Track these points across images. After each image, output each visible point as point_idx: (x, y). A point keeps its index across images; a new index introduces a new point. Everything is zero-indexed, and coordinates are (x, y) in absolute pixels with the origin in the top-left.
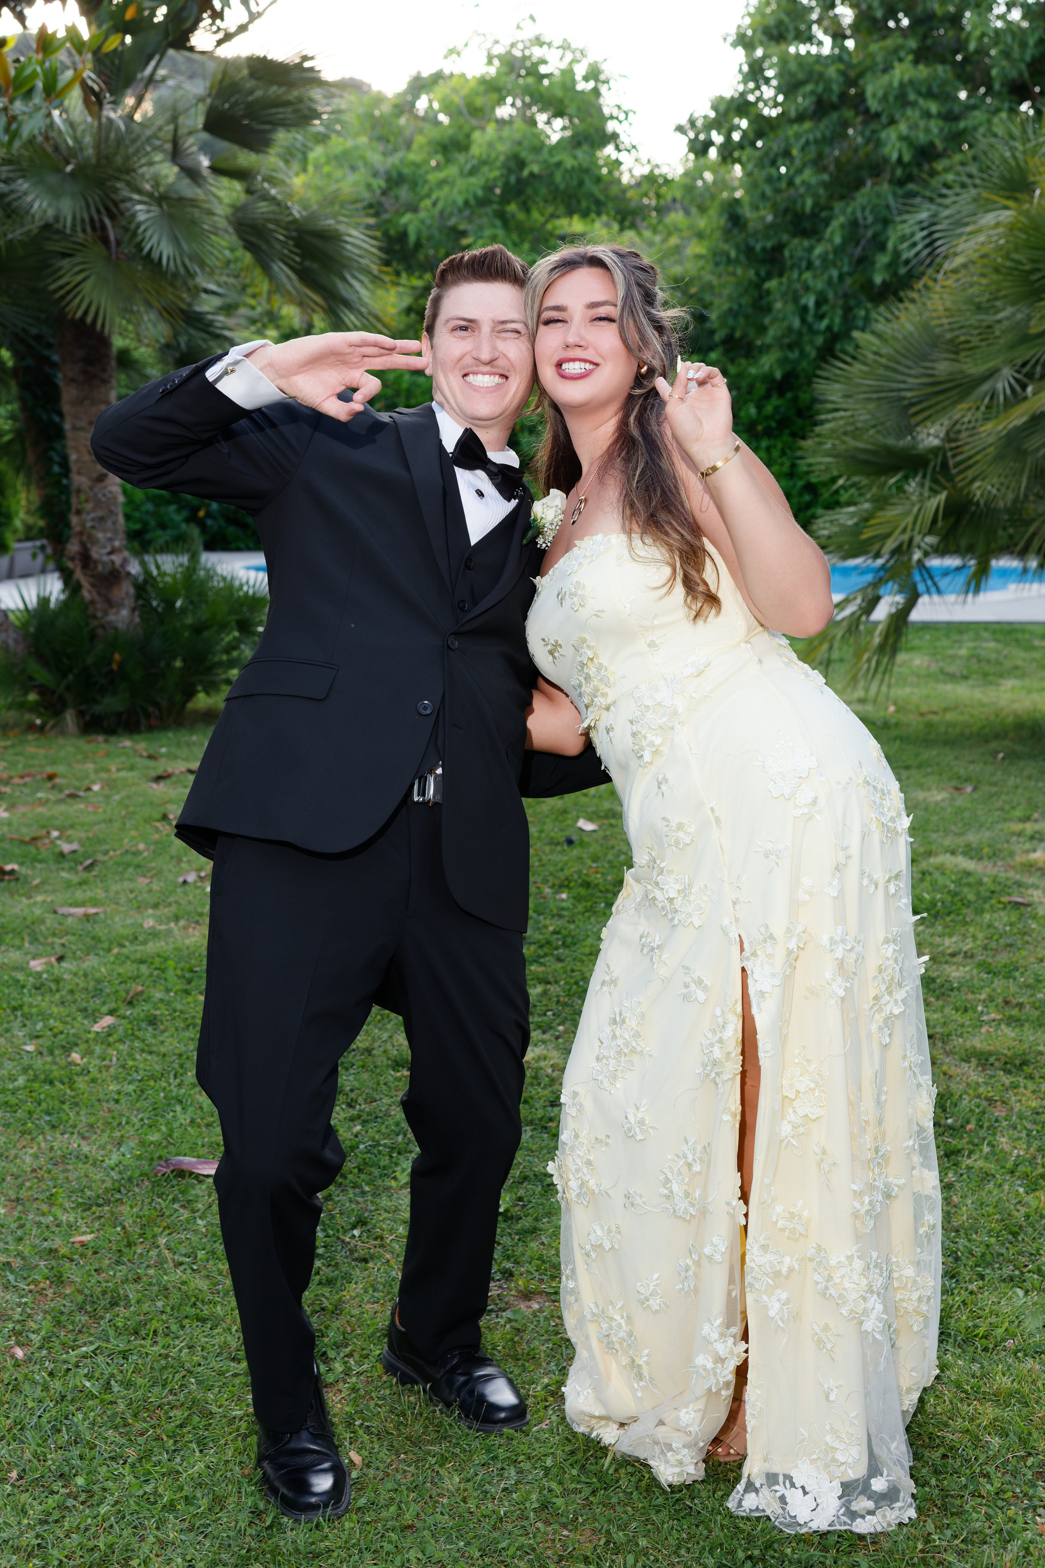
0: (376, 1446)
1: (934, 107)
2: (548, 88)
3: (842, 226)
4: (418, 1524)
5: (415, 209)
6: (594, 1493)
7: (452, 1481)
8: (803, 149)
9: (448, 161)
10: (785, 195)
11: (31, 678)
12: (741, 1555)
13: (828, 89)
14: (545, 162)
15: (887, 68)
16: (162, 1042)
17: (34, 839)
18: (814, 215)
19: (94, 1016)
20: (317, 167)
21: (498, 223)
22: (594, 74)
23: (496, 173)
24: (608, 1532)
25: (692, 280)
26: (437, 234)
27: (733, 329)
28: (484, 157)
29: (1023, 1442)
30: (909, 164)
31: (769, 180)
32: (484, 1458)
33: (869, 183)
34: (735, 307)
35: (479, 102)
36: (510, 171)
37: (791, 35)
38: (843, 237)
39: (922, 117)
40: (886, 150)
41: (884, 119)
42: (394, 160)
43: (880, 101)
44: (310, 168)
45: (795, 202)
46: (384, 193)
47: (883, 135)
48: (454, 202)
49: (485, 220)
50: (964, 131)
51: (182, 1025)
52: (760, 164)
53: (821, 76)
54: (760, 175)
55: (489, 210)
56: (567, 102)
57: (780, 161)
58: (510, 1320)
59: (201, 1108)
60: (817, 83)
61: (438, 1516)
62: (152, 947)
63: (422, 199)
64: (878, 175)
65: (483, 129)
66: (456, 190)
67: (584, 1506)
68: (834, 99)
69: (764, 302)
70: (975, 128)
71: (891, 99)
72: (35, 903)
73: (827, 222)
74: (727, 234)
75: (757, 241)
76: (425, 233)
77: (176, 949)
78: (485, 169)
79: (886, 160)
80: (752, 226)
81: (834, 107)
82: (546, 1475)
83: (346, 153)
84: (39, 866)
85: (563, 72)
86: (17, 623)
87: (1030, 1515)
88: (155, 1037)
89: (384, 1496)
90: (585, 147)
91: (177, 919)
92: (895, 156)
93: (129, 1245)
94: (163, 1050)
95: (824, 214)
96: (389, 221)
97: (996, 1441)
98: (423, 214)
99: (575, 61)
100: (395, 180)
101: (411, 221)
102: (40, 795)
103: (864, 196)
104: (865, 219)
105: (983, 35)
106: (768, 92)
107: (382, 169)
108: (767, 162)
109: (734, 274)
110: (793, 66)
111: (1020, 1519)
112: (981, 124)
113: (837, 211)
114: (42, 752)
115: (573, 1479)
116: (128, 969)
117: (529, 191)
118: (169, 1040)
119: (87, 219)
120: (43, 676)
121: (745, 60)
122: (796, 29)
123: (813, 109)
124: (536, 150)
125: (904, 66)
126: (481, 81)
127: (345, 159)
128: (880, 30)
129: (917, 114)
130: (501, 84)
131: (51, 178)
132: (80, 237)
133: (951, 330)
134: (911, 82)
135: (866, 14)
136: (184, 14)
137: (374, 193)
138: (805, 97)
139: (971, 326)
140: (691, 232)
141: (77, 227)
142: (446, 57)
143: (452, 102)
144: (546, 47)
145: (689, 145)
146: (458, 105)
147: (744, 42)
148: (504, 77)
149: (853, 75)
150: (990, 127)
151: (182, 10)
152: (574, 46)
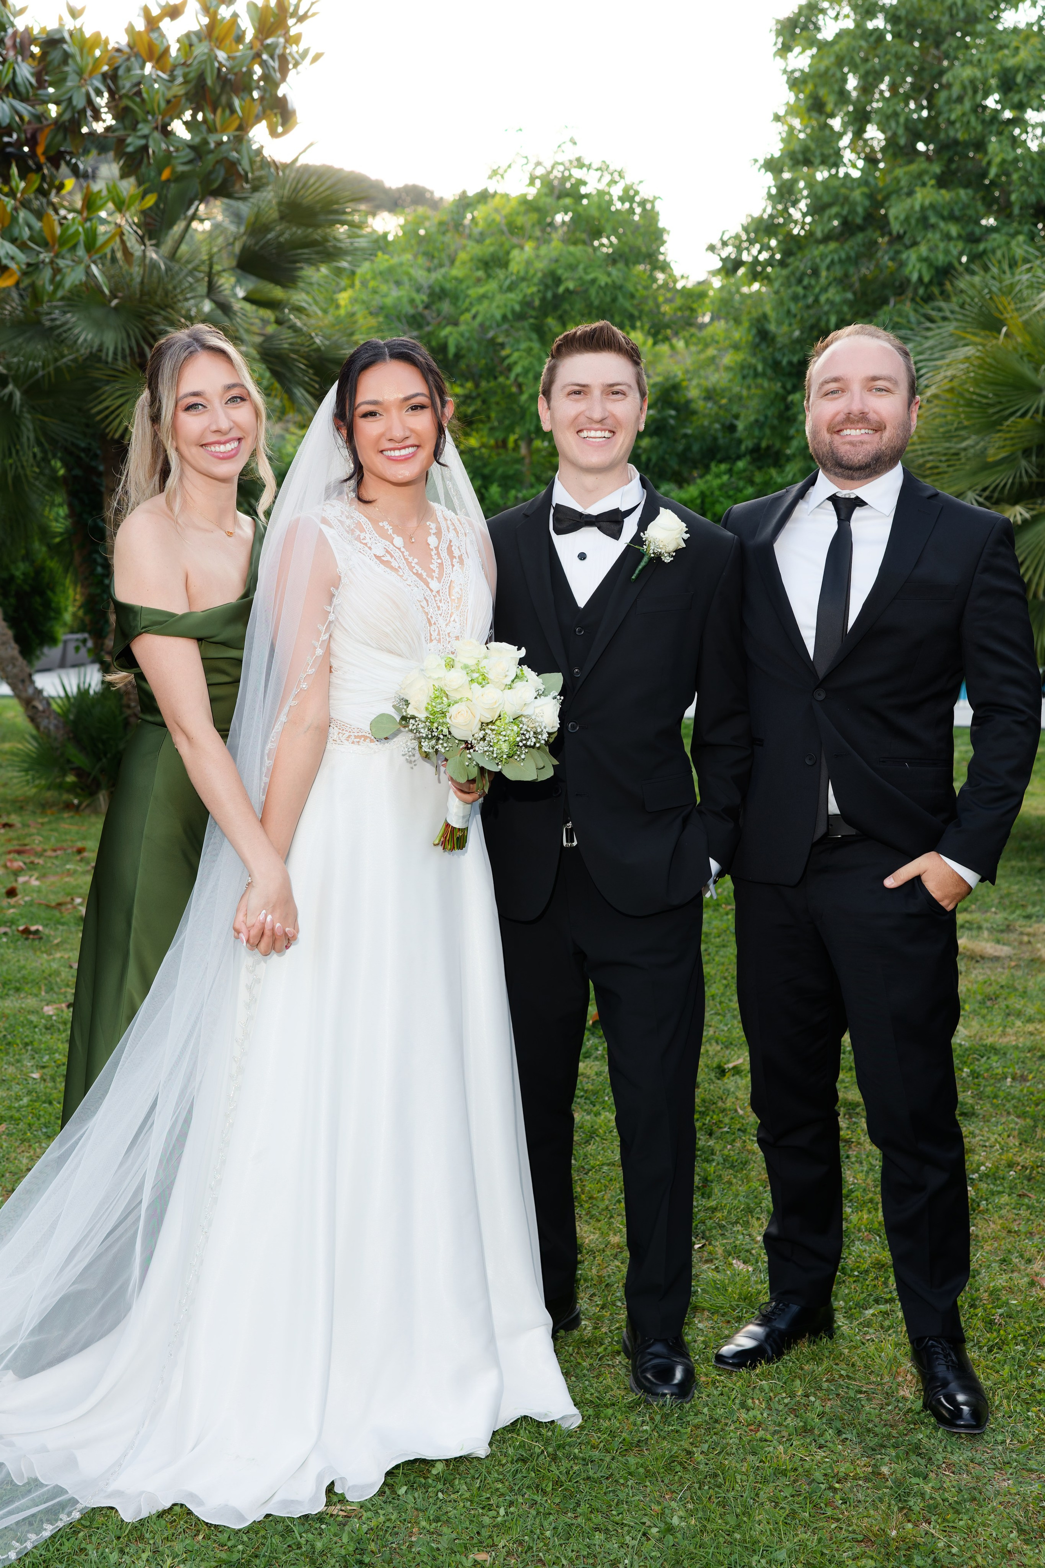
1: (954, 230)
2: (586, 208)
5: (456, 324)
8: (828, 268)
9: (489, 276)
11: (69, 761)
13: (852, 211)
14: (580, 278)
15: (910, 193)
17: (60, 904)
20: (364, 284)
21: (534, 336)
22: (628, 196)
23: (534, 289)
25: (723, 390)
26: (475, 346)
27: (761, 439)
28: (522, 273)
30: (931, 282)
31: (795, 298)
33: (891, 301)
34: (762, 418)
35: (520, 221)
36: (547, 287)
37: (817, 161)
39: (942, 240)
40: (907, 271)
41: (905, 240)
42: (437, 275)
43: (902, 224)
44: (357, 283)
45: (819, 320)
46: (427, 307)
47: (904, 256)
48: (493, 316)
49: (522, 333)
50: (984, 252)
52: (787, 283)
53: (846, 199)
54: (786, 294)
55: (526, 324)
56: (603, 222)
57: (806, 282)
60: (842, 205)
63: (462, 313)
64: (901, 294)
65: (522, 248)
66: (494, 305)
68: (859, 221)
69: (790, 413)
70: (993, 251)
71: (912, 221)
72: (54, 959)
74: (755, 348)
75: (784, 355)
76: (463, 344)
78: (524, 285)
79: (908, 280)
80: (781, 340)
81: (861, 229)
83: (391, 270)
84: (60, 927)
85: (601, 193)
86: (58, 710)
90: (621, 265)
92: (915, 277)
96: (430, 334)
98: (462, 328)
99: (613, 182)
100: (438, 294)
101: (451, 333)
102: (68, 867)
103: (886, 313)
105: (1002, 160)
106: (795, 214)
107: (425, 285)
108: (793, 280)
109: (761, 387)
110: (819, 190)
112: (999, 247)
114: (74, 828)
117: (566, 306)
119: (127, 351)
120: (80, 759)
121: (772, 183)
122: (822, 155)
123: (837, 231)
124: (572, 267)
125: (925, 191)
126: (523, 201)
127: (390, 275)
128: (907, 154)
129: (938, 236)
130: (541, 204)
131: (98, 313)
132: (120, 364)
133: (923, 456)
134: (932, 206)
135: (891, 141)
136: (213, 176)
137: (416, 307)
138: (830, 219)
139: (937, 453)
140: (727, 343)
141: (119, 357)
142: (490, 177)
143: (493, 220)
144: (585, 169)
145: (719, 264)
146: (499, 224)
147: (772, 166)
148: (544, 199)
149: (879, 197)
150: (1009, 249)
151: (210, 173)
152: (611, 168)
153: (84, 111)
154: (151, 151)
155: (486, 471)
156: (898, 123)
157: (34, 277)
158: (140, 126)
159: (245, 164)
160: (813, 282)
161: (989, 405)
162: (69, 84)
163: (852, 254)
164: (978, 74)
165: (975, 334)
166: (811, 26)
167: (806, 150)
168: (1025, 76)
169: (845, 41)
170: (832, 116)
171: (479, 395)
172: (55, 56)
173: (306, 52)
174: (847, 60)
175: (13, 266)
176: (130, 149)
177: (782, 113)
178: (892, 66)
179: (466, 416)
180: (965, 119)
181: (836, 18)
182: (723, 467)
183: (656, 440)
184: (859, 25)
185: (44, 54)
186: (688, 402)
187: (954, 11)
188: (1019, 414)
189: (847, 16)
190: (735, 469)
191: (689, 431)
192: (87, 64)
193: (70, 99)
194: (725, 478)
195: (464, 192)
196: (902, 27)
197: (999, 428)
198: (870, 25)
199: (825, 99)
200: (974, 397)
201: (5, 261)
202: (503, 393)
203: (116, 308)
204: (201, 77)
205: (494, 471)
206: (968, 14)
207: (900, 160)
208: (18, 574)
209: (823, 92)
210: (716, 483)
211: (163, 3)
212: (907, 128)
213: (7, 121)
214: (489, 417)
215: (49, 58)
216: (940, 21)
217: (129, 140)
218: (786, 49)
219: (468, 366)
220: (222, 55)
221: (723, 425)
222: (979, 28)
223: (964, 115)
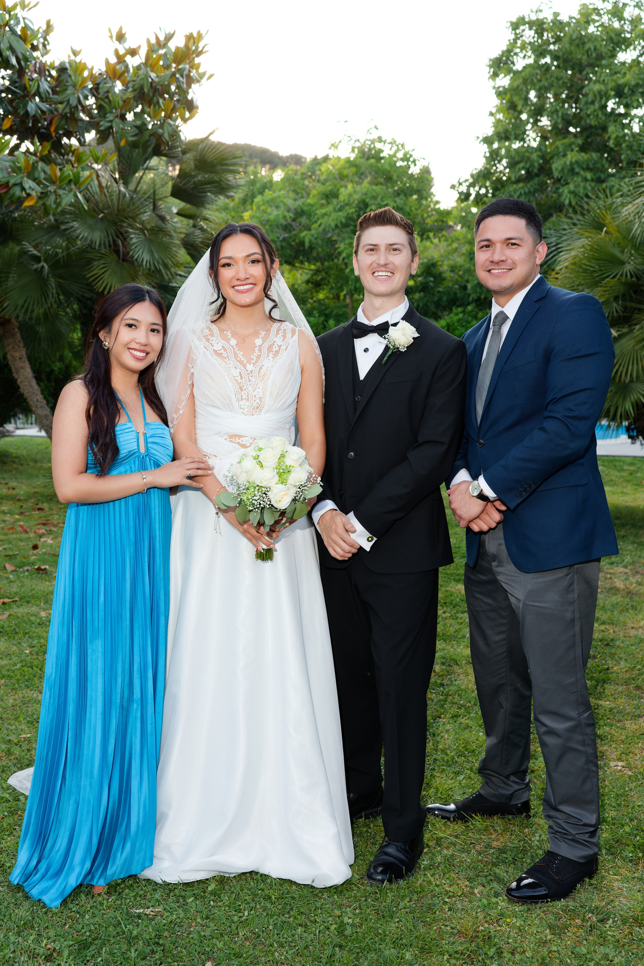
1: (589, 175)
2: (383, 165)
5: (309, 230)
9: (328, 203)
13: (532, 165)
15: (565, 155)
20: (258, 208)
22: (406, 158)
25: (461, 266)
26: (320, 242)
28: (346, 201)
33: (555, 216)
35: (345, 172)
37: (512, 137)
39: (582, 181)
40: (563, 199)
41: (562, 182)
42: (300, 202)
43: (559, 172)
44: (254, 208)
46: (294, 220)
47: (561, 190)
48: (330, 225)
49: (346, 235)
53: (528, 158)
55: (348, 229)
56: (392, 172)
60: (526, 163)
63: (313, 224)
65: (346, 187)
66: (331, 219)
68: (536, 171)
71: (566, 171)
76: (314, 241)
78: (347, 207)
79: (564, 204)
81: (537, 175)
83: (273, 200)
85: (391, 157)
90: (402, 196)
92: (567, 202)
96: (295, 235)
98: (313, 232)
99: (398, 150)
100: (300, 213)
101: (306, 235)
105: (617, 136)
106: (500, 168)
107: (293, 208)
110: (513, 154)
121: (487, 150)
122: (515, 134)
123: (524, 177)
124: (374, 198)
125: (573, 154)
126: (348, 161)
127: (273, 203)
128: (563, 134)
129: (580, 179)
130: (357, 163)
131: (90, 221)
132: (103, 251)
134: (577, 162)
135: (554, 126)
136: (149, 143)
137: (286, 220)
138: (520, 170)
140: (464, 241)
141: (102, 246)
142: (330, 148)
143: (331, 172)
144: (382, 143)
145: (458, 196)
146: (334, 174)
147: (488, 141)
148: (359, 160)
149: (548, 158)
151: (148, 141)
152: (397, 143)
153: (76, 107)
154: (114, 130)
155: (327, 312)
156: (558, 116)
157: (45, 200)
158: (108, 115)
159: (166, 136)
161: (595, 271)
162: (68, 92)
163: (532, 189)
164: (603, 88)
165: (589, 232)
166: (509, 62)
167: (506, 131)
168: (629, 89)
169: (528, 70)
170: (521, 112)
171: (323, 269)
172: (64, 77)
173: (204, 74)
174: (529, 81)
175: (34, 193)
176: (102, 128)
177: (494, 111)
178: (555, 84)
179: (316, 281)
180: (596, 114)
181: (524, 57)
182: (460, 309)
183: (422, 294)
184: (536, 61)
185: (59, 76)
186: (441, 274)
187: (590, 53)
188: (611, 276)
189: (530, 57)
190: (467, 310)
191: (441, 290)
192: (78, 81)
193: (68, 100)
194: (461, 316)
195: (316, 156)
196: (561, 61)
197: (600, 285)
198: (542, 61)
199: (517, 103)
200: (588, 268)
201: (28, 191)
202: (337, 268)
203: (102, 219)
204: (142, 88)
205: (331, 312)
206: (598, 55)
207: (560, 137)
208: (56, 369)
209: (515, 99)
210: (456, 318)
211: (127, 48)
212: (563, 119)
213: (34, 113)
214: (329, 282)
215: (61, 79)
216: (581, 59)
217: (102, 123)
218: (495, 75)
219: (318, 253)
220: (153, 75)
221: (460, 286)
222: (604, 62)
223: (595, 111)
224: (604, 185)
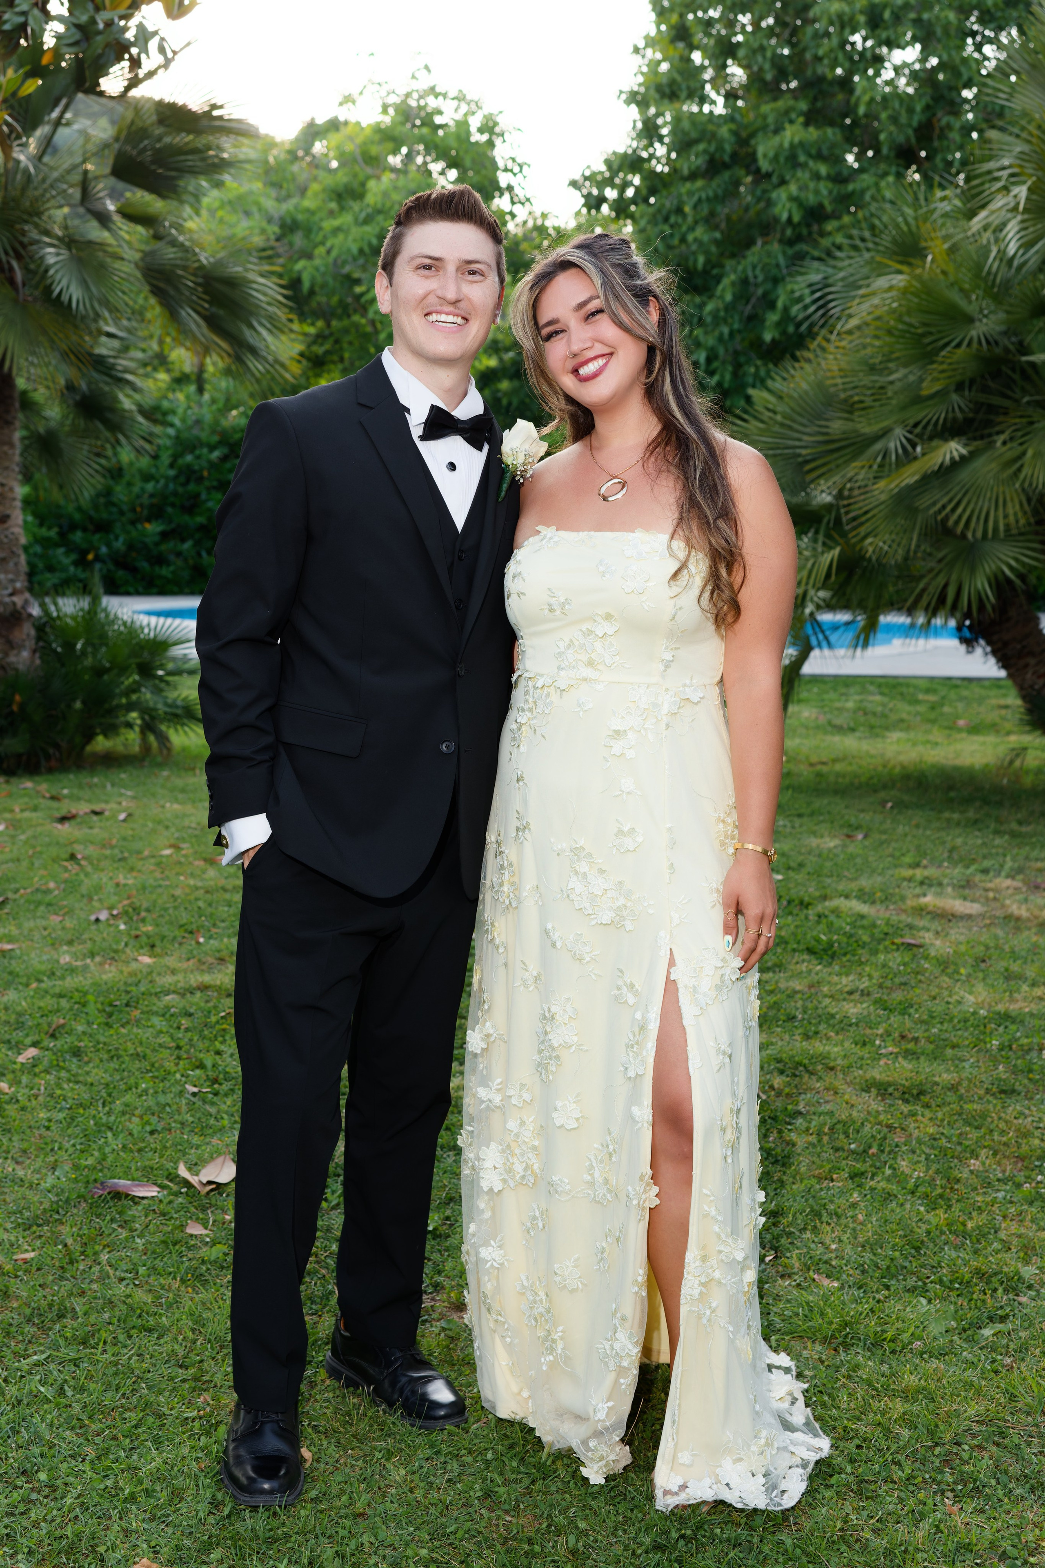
0: (325, 1443)
1: (823, 169)
2: (443, 139)
3: (733, 284)
4: (370, 1512)
5: (310, 257)
6: (533, 1482)
7: (398, 1474)
8: (695, 207)
10: (677, 251)
12: (674, 1535)
13: (720, 148)
15: (778, 131)
16: (88, 1073)
18: (706, 272)
19: (18, 1048)
20: (211, 211)
24: (549, 1516)
26: (330, 281)
28: (379, 206)
29: (931, 1433)
30: (799, 224)
31: (662, 236)
32: (429, 1452)
33: (759, 242)
35: (374, 150)
37: (683, 95)
38: (734, 295)
39: (811, 179)
40: (777, 210)
41: (775, 179)
42: (289, 205)
43: (771, 162)
44: (204, 213)
45: (687, 259)
46: (280, 239)
47: (774, 195)
48: (348, 250)
50: (852, 194)
51: (105, 1056)
52: (653, 221)
53: (714, 135)
54: (653, 232)
56: (461, 153)
57: (672, 220)
58: (444, 1329)
59: (131, 1134)
60: (709, 142)
61: (388, 1505)
62: (70, 982)
63: (316, 247)
64: (767, 235)
65: (378, 178)
66: (350, 238)
67: (524, 1494)
68: (726, 158)
70: (862, 192)
71: (782, 160)
73: (718, 279)
76: (319, 279)
77: (94, 984)
78: (380, 217)
79: (776, 220)
81: (728, 167)
82: (487, 1468)
83: (239, 200)
87: (938, 1498)
88: (80, 1067)
89: (335, 1489)
91: (92, 955)
92: (785, 216)
93: (71, 1262)
94: (90, 1080)
95: (715, 272)
97: (906, 1433)
98: (317, 262)
99: (471, 112)
100: (290, 226)
101: (305, 267)
103: (754, 254)
104: (755, 277)
105: (872, 100)
106: (661, 149)
107: (276, 216)
108: (660, 218)
110: (686, 124)
111: (930, 1502)
113: (728, 268)
115: (514, 1470)
116: (48, 1002)
118: (95, 1071)
121: (638, 117)
122: (688, 89)
123: (705, 168)
125: (795, 128)
126: (377, 129)
127: (239, 205)
128: (772, 94)
129: (808, 175)
130: (395, 133)
133: (845, 390)
134: (801, 144)
135: (753, 78)
137: (268, 239)
138: (697, 156)
139: (864, 386)
142: (341, 105)
143: (346, 150)
144: (441, 98)
145: (582, 201)
146: (356, 153)
147: (637, 99)
148: (399, 128)
149: (747, 134)
150: (879, 190)
151: (100, 57)
152: (469, 98)
154: (29, 31)
156: (763, 60)
160: (680, 220)
161: (920, 334)
164: (844, 12)
165: (898, 263)
167: (671, 83)
168: (892, 12)
170: (694, 49)
171: (331, 334)
177: (642, 45)
179: (317, 356)
188: (953, 344)
195: (313, 120)
197: (932, 359)
199: (690, 30)
207: (766, 99)
209: (688, 22)
219: (321, 303)
224: (851, 187)
